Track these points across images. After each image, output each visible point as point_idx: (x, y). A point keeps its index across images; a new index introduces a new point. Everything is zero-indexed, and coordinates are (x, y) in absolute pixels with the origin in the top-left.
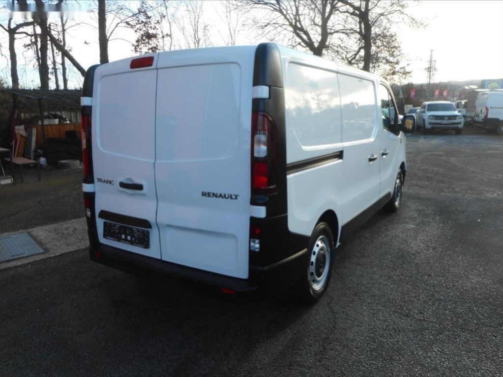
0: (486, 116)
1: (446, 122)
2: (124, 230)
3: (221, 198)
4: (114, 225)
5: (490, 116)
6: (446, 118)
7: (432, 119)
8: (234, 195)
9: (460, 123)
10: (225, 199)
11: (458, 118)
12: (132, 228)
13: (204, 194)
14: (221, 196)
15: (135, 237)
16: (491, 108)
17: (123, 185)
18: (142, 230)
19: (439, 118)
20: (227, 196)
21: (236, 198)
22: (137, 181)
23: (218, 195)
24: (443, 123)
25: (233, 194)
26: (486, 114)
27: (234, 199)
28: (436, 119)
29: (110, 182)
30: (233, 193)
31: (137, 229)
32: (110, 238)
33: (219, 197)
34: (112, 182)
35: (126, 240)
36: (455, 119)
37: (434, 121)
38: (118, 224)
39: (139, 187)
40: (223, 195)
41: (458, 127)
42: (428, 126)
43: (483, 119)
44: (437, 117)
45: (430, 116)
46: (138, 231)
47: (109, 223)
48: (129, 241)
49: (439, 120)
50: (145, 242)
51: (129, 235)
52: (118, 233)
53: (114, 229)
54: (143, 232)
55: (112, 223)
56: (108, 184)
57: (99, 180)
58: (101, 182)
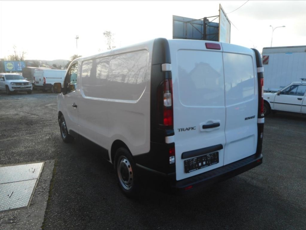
0: (45, 83)
1: (23, 86)
2: (200, 160)
4: (193, 160)
5: (47, 83)
6: (23, 84)
7: (13, 85)
9: (30, 87)
10: (251, 119)
11: (29, 84)
12: (206, 155)
13: (246, 119)
15: (208, 160)
16: (46, 78)
17: (205, 127)
18: (213, 153)
19: (18, 84)
20: (252, 117)
22: (215, 121)
24: (21, 87)
26: (44, 82)
27: (254, 118)
28: (17, 85)
29: (192, 128)
31: (209, 154)
32: (192, 170)
34: (194, 128)
35: (203, 166)
36: (28, 85)
37: (15, 86)
38: (195, 158)
39: (217, 125)
41: (30, 89)
42: (11, 89)
43: (43, 84)
44: (17, 84)
45: (11, 83)
46: (210, 155)
47: (188, 160)
48: (205, 165)
49: (18, 85)
50: (215, 159)
51: (204, 161)
52: (195, 164)
53: (192, 162)
54: (214, 154)
55: (191, 159)
56: (190, 130)
57: (181, 130)
58: (183, 131)
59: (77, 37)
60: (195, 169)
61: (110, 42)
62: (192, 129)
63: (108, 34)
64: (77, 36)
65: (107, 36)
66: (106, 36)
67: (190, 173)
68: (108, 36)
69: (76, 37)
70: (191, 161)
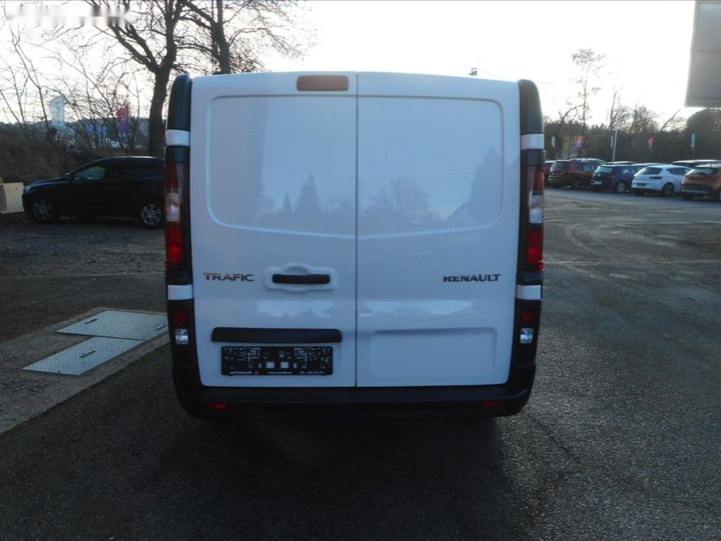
2: (273, 355)
3: (473, 281)
4: (248, 350)
8: (494, 275)
10: (479, 282)
12: (292, 348)
13: (445, 279)
14: (474, 278)
15: (297, 361)
20: (483, 278)
21: (496, 279)
22: (316, 270)
23: (470, 278)
25: (492, 274)
27: (493, 280)
29: (244, 278)
30: (492, 272)
31: (303, 347)
32: (241, 373)
33: (472, 279)
34: (249, 278)
35: (277, 370)
38: (256, 347)
40: (477, 277)
46: (306, 350)
47: (233, 347)
48: (284, 370)
50: (323, 365)
51: (285, 359)
52: (256, 362)
53: (246, 356)
54: (318, 350)
55: (242, 347)
56: (238, 280)
57: (211, 277)
58: (216, 279)
59: (474, 70)
60: (250, 372)
61: (587, 77)
62: (242, 280)
63: (586, 58)
64: (472, 69)
65: (580, 63)
66: (577, 63)
67: (234, 377)
68: (582, 62)
69: (470, 72)
70: (243, 351)
